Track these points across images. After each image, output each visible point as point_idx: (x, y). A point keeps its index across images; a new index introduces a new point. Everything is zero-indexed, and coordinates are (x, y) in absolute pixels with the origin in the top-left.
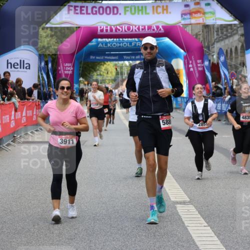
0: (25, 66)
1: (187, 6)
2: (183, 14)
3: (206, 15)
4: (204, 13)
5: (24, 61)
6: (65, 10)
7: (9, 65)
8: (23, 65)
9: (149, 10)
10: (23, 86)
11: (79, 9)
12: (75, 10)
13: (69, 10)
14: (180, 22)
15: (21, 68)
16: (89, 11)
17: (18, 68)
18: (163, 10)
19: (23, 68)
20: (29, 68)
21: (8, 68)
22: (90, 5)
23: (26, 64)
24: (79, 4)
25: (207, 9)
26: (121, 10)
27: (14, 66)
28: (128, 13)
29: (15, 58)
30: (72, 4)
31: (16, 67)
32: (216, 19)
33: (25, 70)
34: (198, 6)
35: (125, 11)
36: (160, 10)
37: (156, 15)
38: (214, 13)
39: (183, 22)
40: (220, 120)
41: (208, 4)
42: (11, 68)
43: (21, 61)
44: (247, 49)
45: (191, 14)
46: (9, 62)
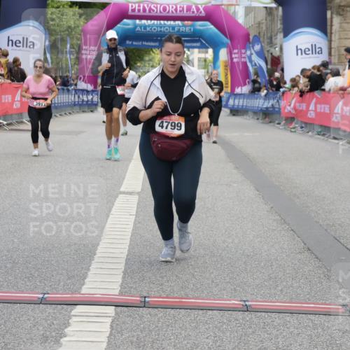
0: (29, 44)
5: (27, 39)
7: (10, 42)
8: (25, 43)
10: (22, 67)
14: (210, 2)
15: (23, 46)
17: (20, 46)
19: (27, 47)
20: (33, 47)
21: (8, 45)
23: (30, 42)
27: (15, 44)
29: (17, 35)
31: (18, 45)
33: (28, 49)
39: (213, 2)
40: (258, 119)
42: (12, 45)
43: (23, 38)
46: (10, 39)
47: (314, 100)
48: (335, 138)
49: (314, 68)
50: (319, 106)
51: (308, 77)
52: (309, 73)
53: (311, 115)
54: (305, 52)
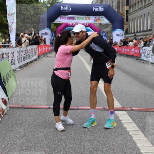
1: (95, 18)
2: (94, 20)
3: (101, 21)
4: (101, 20)
6: (59, 18)
8: (46, 34)
9: (84, 19)
11: (63, 18)
12: (62, 18)
13: (60, 18)
16: (66, 18)
18: (89, 19)
20: (48, 35)
22: (67, 16)
24: (64, 16)
25: (102, 19)
26: (76, 18)
27: (43, 34)
28: (78, 19)
29: (44, 32)
30: (61, 16)
32: (104, 22)
34: (99, 18)
35: (77, 19)
36: (87, 19)
37: (86, 20)
38: (103, 20)
39: (94, 23)
41: (102, 17)
44: (113, 31)
45: (97, 20)
47: (124, 48)
48: (131, 58)
49: (123, 39)
50: (126, 49)
51: (122, 42)
52: (123, 41)
53: (123, 51)
54: (118, 35)
